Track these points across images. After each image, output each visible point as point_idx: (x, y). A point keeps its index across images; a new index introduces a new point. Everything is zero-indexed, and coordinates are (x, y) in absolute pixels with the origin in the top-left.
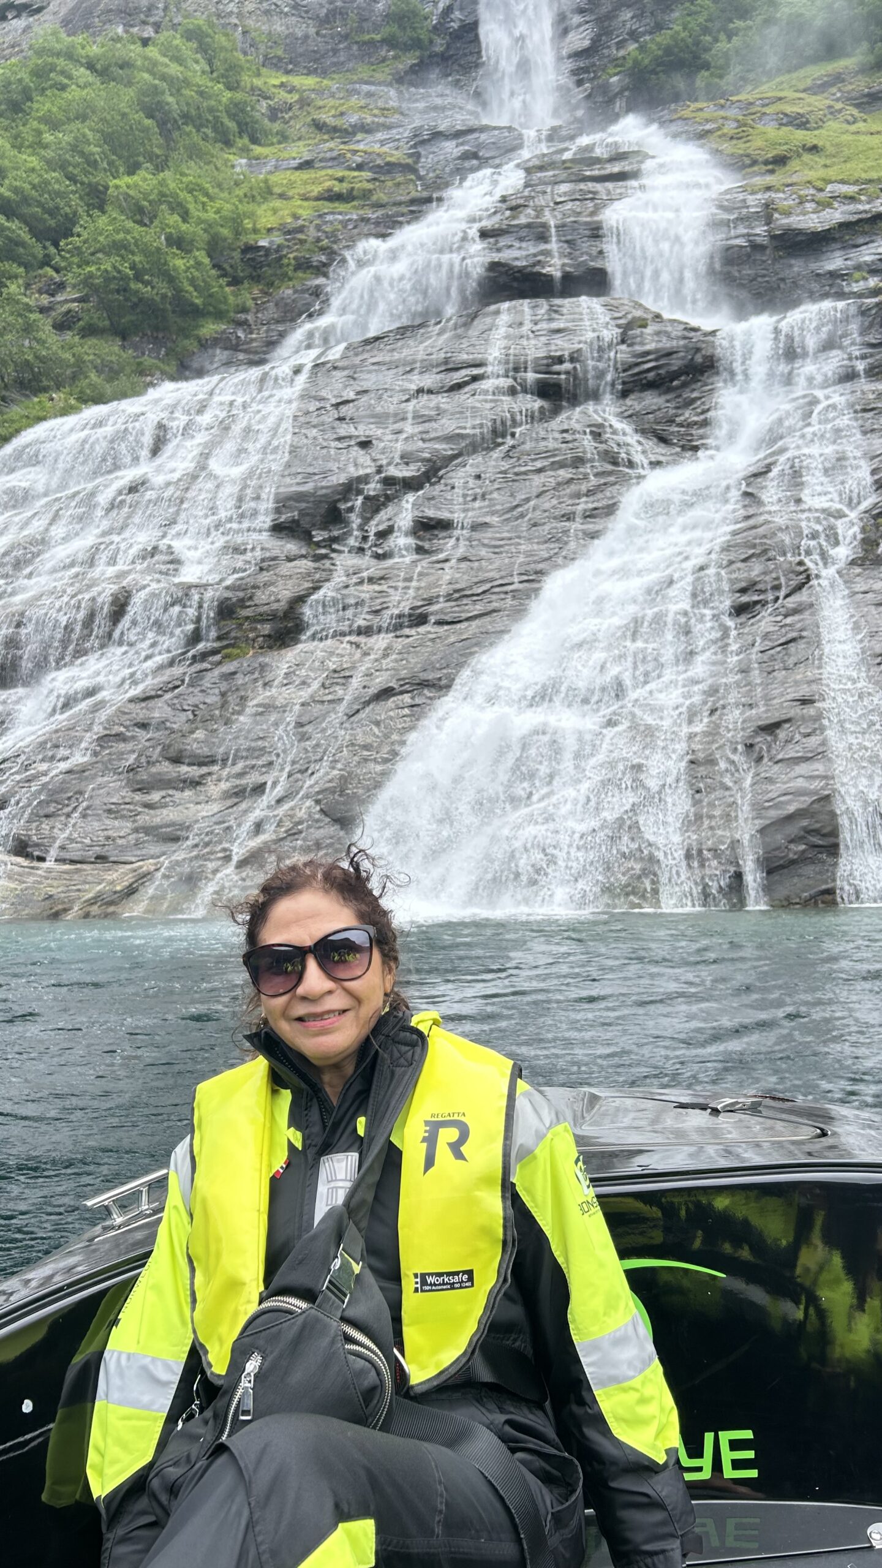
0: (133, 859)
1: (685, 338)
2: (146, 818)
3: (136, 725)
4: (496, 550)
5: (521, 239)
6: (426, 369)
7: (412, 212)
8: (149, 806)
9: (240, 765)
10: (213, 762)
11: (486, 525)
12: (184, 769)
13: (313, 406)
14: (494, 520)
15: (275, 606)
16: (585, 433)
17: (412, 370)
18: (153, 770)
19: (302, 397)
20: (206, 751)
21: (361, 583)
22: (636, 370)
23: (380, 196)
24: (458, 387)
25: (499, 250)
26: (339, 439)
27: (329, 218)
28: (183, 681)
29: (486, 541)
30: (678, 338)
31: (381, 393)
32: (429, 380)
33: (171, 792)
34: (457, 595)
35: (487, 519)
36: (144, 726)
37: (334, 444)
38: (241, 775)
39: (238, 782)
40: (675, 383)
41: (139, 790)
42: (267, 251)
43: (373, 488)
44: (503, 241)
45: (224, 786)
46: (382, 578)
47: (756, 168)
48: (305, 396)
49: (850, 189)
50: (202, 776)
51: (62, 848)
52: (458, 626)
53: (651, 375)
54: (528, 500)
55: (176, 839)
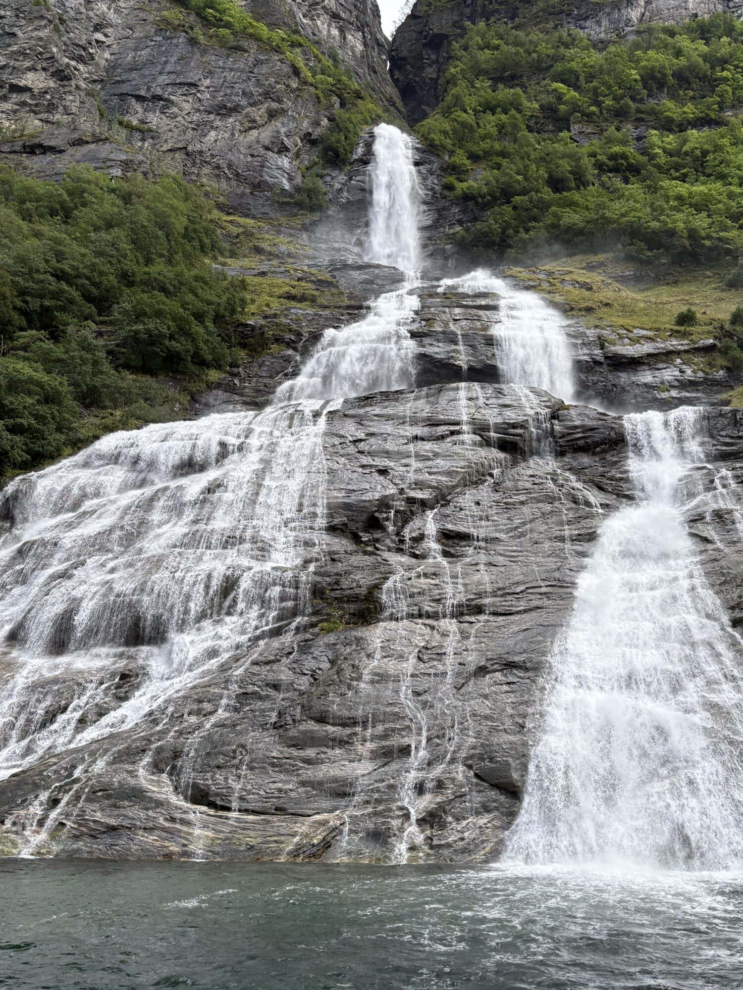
0: (309, 812)
1: (600, 420)
2: (309, 773)
3: (267, 685)
4: (513, 559)
5: (438, 341)
6: (414, 422)
7: (349, 314)
8: (308, 761)
9: (380, 728)
10: (355, 724)
11: (496, 540)
12: (330, 728)
13: (337, 441)
14: (502, 536)
15: (357, 591)
16: (547, 479)
17: (404, 423)
18: (302, 728)
19: (326, 434)
20: (346, 713)
21: (419, 577)
22: (569, 438)
23: (322, 301)
24: (443, 437)
25: (424, 346)
26: (363, 466)
27: (293, 311)
28: (293, 648)
29: (502, 552)
30: (594, 419)
31: (385, 437)
32: (418, 431)
33: (324, 749)
34: (501, 592)
35: (497, 535)
36: (276, 687)
37: (360, 470)
38: (385, 736)
39: (384, 743)
40: (598, 449)
41: (294, 746)
42: (253, 328)
43: (400, 505)
44: (427, 341)
45: (370, 745)
46: (434, 574)
47: (574, 313)
48: (328, 434)
49: (650, 333)
50: (350, 736)
51: (241, 798)
52: (512, 617)
53: (582, 442)
54: (524, 524)
55: (343, 795)
